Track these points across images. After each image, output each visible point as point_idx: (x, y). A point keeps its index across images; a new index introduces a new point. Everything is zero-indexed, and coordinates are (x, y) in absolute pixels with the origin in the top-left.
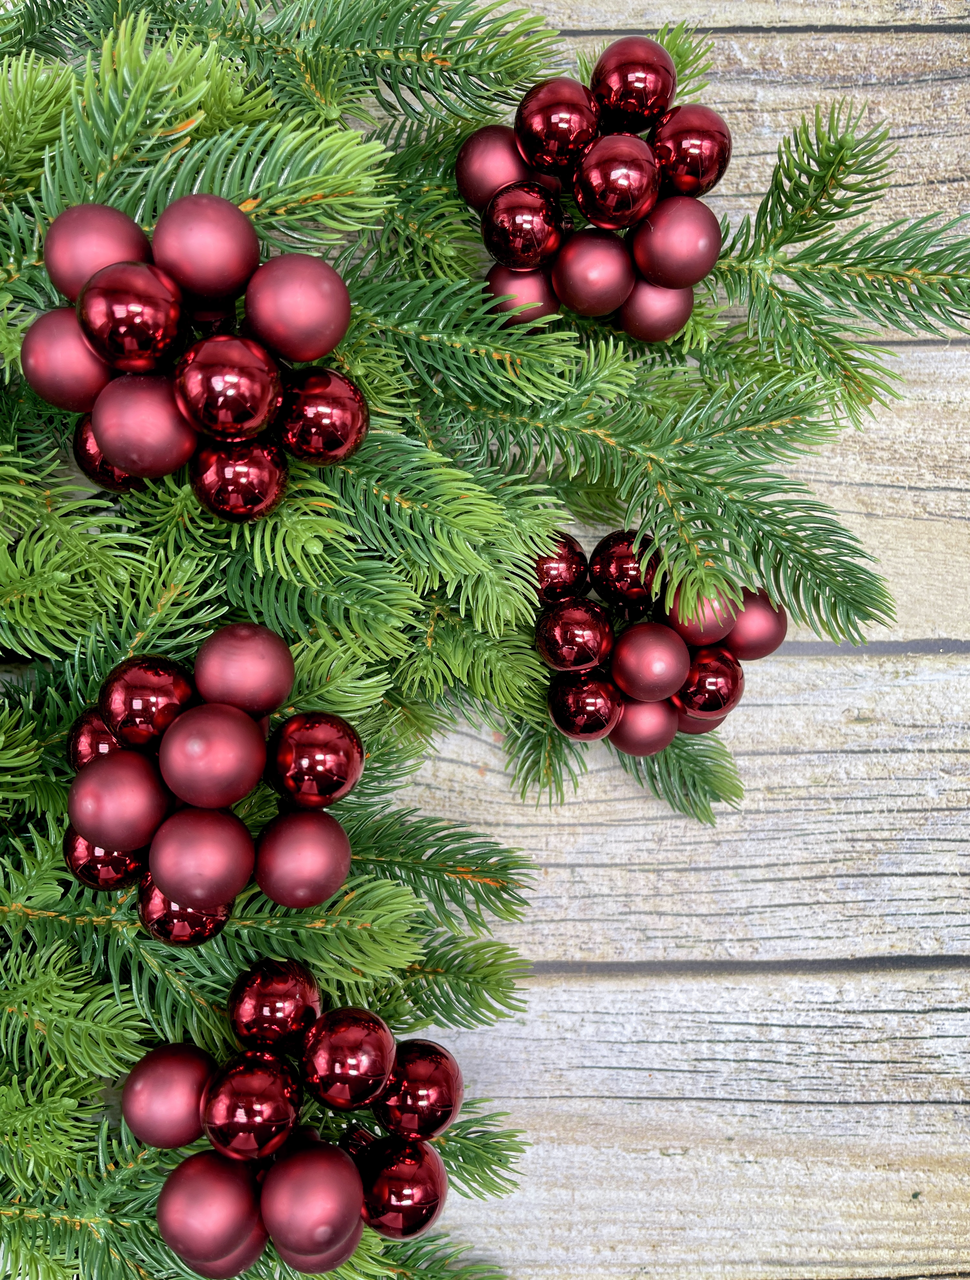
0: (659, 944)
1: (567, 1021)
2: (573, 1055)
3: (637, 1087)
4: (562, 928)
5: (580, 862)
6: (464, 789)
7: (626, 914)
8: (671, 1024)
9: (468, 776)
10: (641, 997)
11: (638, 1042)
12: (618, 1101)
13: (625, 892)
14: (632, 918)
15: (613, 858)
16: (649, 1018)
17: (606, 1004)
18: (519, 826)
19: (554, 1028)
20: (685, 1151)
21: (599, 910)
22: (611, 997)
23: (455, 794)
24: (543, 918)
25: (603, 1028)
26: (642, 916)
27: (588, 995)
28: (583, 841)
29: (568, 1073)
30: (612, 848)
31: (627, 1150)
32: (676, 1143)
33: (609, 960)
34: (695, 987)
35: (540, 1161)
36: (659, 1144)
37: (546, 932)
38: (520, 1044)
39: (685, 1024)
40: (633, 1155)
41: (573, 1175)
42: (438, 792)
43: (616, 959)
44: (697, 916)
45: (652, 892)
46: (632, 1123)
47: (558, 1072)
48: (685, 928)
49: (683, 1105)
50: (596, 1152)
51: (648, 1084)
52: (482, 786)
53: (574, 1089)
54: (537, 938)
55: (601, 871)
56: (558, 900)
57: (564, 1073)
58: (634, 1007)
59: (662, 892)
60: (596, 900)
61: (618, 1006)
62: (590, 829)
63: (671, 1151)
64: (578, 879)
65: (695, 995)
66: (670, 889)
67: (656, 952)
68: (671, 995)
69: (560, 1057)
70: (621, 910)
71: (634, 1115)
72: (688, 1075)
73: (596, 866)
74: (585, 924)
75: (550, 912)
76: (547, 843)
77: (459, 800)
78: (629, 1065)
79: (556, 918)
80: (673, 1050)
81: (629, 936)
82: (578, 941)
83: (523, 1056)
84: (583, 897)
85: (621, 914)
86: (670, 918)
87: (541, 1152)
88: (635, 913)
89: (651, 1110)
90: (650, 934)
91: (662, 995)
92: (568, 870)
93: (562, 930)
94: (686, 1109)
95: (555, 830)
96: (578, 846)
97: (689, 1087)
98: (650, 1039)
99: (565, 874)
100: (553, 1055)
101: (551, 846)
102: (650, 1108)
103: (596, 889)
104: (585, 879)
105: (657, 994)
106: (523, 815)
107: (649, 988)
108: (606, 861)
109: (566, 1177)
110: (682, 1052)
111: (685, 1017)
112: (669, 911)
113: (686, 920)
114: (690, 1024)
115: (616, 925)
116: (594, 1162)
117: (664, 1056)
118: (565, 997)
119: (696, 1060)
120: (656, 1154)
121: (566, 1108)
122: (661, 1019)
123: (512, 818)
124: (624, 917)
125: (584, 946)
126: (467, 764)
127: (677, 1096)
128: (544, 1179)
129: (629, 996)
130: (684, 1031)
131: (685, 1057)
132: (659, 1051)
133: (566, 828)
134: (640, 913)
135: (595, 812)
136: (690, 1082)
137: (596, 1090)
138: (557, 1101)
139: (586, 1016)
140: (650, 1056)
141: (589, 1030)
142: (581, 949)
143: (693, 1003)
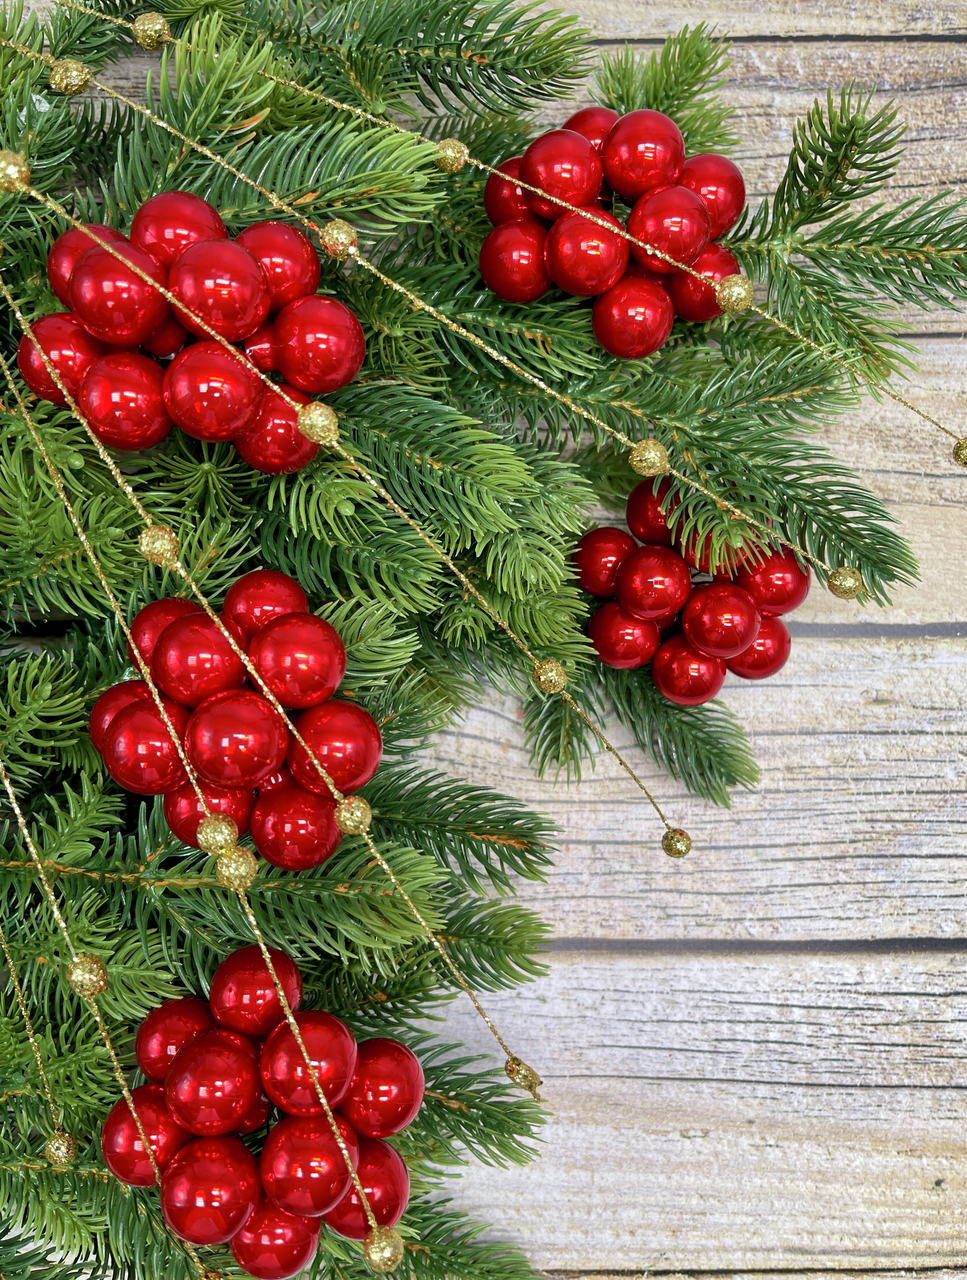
0: (679, 922)
1: (588, 998)
2: (593, 1033)
3: (658, 1067)
4: (583, 905)
5: (601, 838)
6: (487, 765)
7: (646, 891)
8: (691, 1003)
9: (491, 752)
10: (661, 976)
11: (658, 1021)
12: (639, 1081)
13: (645, 869)
14: (653, 895)
15: (633, 835)
16: (669, 997)
17: (626, 982)
18: (540, 802)
19: (574, 1006)
20: (706, 1133)
21: (619, 887)
22: (631, 975)
23: (478, 770)
24: (564, 894)
25: (623, 1007)
26: (663, 894)
27: (609, 973)
28: (604, 817)
29: (588, 1052)
30: (632, 825)
31: (647, 1131)
32: (696, 1125)
33: (630, 937)
34: (716, 967)
35: (560, 1141)
36: (679, 1126)
37: (567, 908)
38: (540, 1022)
39: (705, 1003)
40: (653, 1137)
41: (592, 1156)
42: (461, 768)
43: (637, 936)
44: (717, 894)
45: (672, 870)
46: (652, 1104)
47: (578, 1051)
48: (705, 906)
49: (704, 1086)
50: (616, 1133)
51: (668, 1064)
52: (505, 762)
53: (594, 1068)
54: (559, 914)
55: (622, 848)
56: (579, 877)
57: (584, 1051)
58: (654, 986)
59: (682, 870)
60: (616, 877)
61: (638, 984)
62: (611, 806)
63: (692, 1133)
64: (599, 856)
65: (716, 974)
66: (690, 867)
67: (676, 930)
68: (691, 974)
69: (580, 1036)
70: (641, 887)
71: (655, 1096)
72: (709, 1056)
73: (617, 843)
74: (606, 901)
75: (571, 888)
76: (568, 820)
77: (482, 776)
78: (649, 1045)
79: (577, 894)
80: (693, 1029)
81: (649, 914)
82: (598, 918)
83: (544, 1034)
84: (604, 874)
85: (641, 891)
86: (690, 896)
87: (561, 1133)
88: (655, 890)
89: (671, 1090)
90: (671, 912)
91: (683, 973)
92: (589, 847)
93: (583, 907)
94: (707, 1090)
95: (576, 807)
96: (598, 823)
97: (710, 1068)
98: (671, 1019)
99: (586, 851)
100: (573, 1034)
101: (572, 822)
102: (671, 1089)
103: (617, 867)
104: (606, 855)
105: (677, 973)
106: (545, 792)
107: (669, 967)
108: (627, 837)
109: (586, 1159)
110: (703, 1033)
111: (705, 996)
112: (689, 888)
113: (706, 898)
114: (710, 1004)
115: (637, 902)
116: (614, 1144)
117: (684, 1035)
118: (585, 974)
119: (717, 1040)
120: (676, 1136)
121: (585, 1088)
122: (681, 998)
123: (533, 794)
124: (644, 895)
125: (604, 923)
126: (490, 741)
127: (697, 1076)
128: (564, 1160)
129: (649, 974)
130: (704, 1010)
131: (705, 1037)
132: (679, 1031)
133: (588, 805)
134: (660, 891)
135: (616, 790)
136: (711, 1062)
137: (616, 1069)
138: (577, 1080)
139: (606, 994)
140: (670, 1035)
141: (609, 1008)
142: (601, 926)
143: (714, 983)
